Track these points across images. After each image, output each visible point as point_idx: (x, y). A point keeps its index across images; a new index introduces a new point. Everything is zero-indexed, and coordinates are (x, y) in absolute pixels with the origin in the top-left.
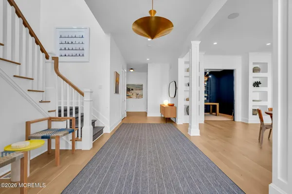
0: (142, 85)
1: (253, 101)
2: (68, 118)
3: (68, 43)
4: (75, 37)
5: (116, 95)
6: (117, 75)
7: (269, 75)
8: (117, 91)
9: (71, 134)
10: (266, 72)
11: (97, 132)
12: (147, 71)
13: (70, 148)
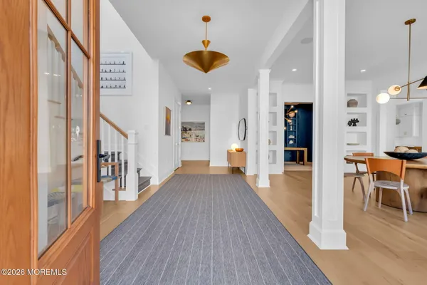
0: (204, 124)
1: (348, 144)
2: (110, 164)
3: (106, 72)
4: (115, 64)
5: (167, 137)
6: (168, 111)
7: (368, 110)
8: (168, 132)
9: (114, 181)
10: (365, 106)
11: (143, 183)
12: (209, 104)
13: (112, 198)
